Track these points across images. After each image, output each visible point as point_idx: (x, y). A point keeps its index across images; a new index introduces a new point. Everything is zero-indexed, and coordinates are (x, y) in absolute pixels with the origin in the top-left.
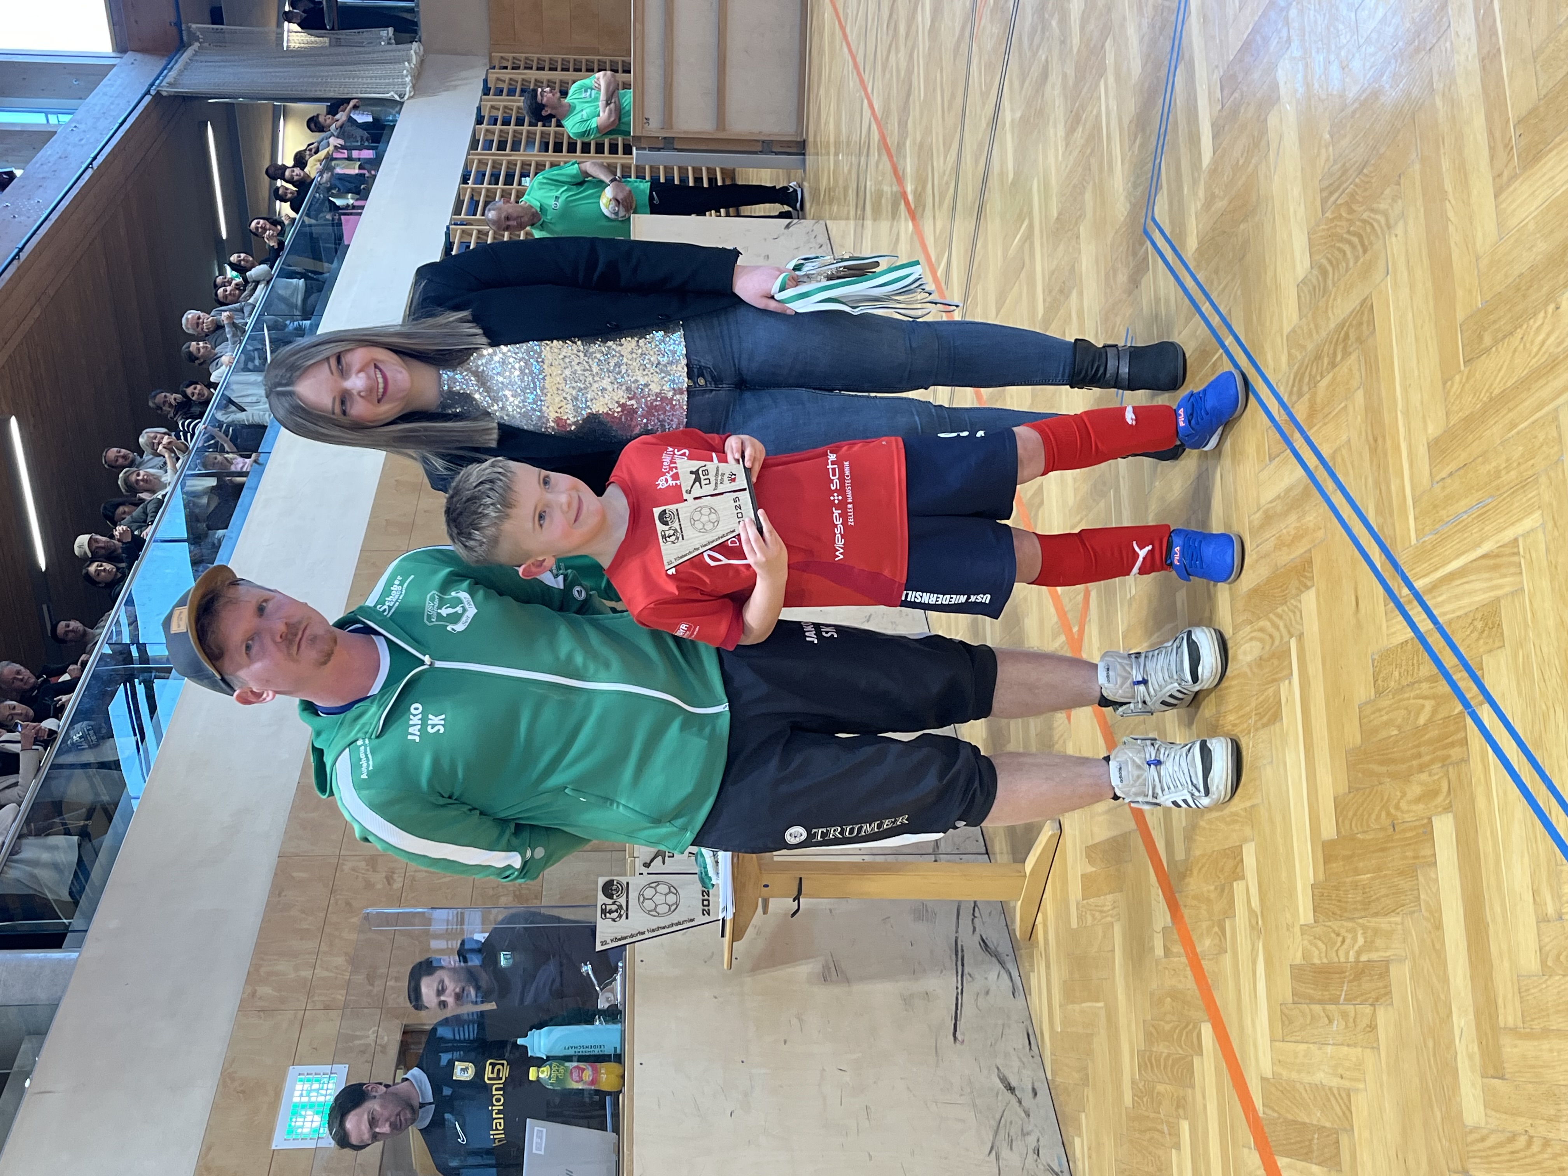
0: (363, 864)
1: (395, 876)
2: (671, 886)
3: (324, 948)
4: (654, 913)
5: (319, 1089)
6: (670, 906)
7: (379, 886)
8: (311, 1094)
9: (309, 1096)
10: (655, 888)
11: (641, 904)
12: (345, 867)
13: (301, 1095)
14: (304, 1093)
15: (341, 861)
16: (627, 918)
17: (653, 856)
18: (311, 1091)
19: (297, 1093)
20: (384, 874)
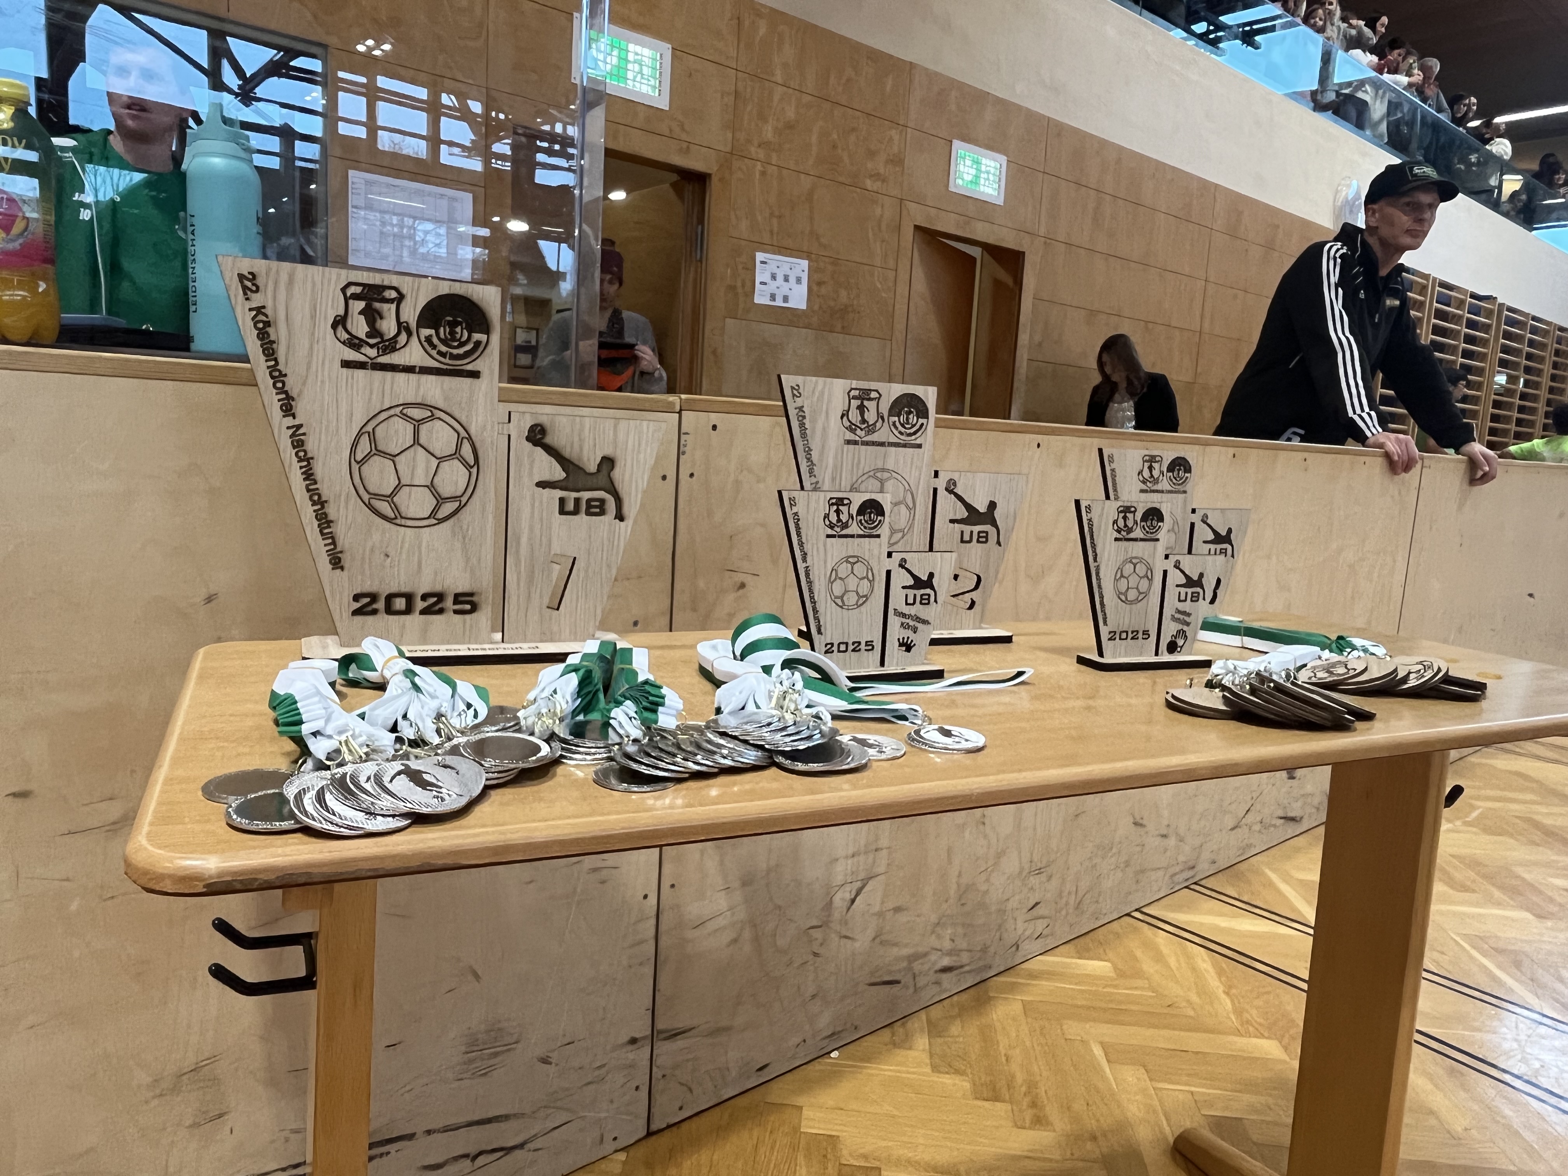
0: (896, 149)
1: (879, 183)
2: (461, 503)
3: (806, 99)
4: (364, 447)
5: (642, 75)
6: (390, 497)
7: (870, 165)
8: (636, 66)
9: (635, 62)
10: (456, 454)
11: (402, 410)
12: (894, 131)
13: (637, 54)
14: (639, 57)
15: (901, 127)
16: (346, 364)
17: (567, 453)
18: (641, 65)
19: (638, 49)
20: (882, 171)
